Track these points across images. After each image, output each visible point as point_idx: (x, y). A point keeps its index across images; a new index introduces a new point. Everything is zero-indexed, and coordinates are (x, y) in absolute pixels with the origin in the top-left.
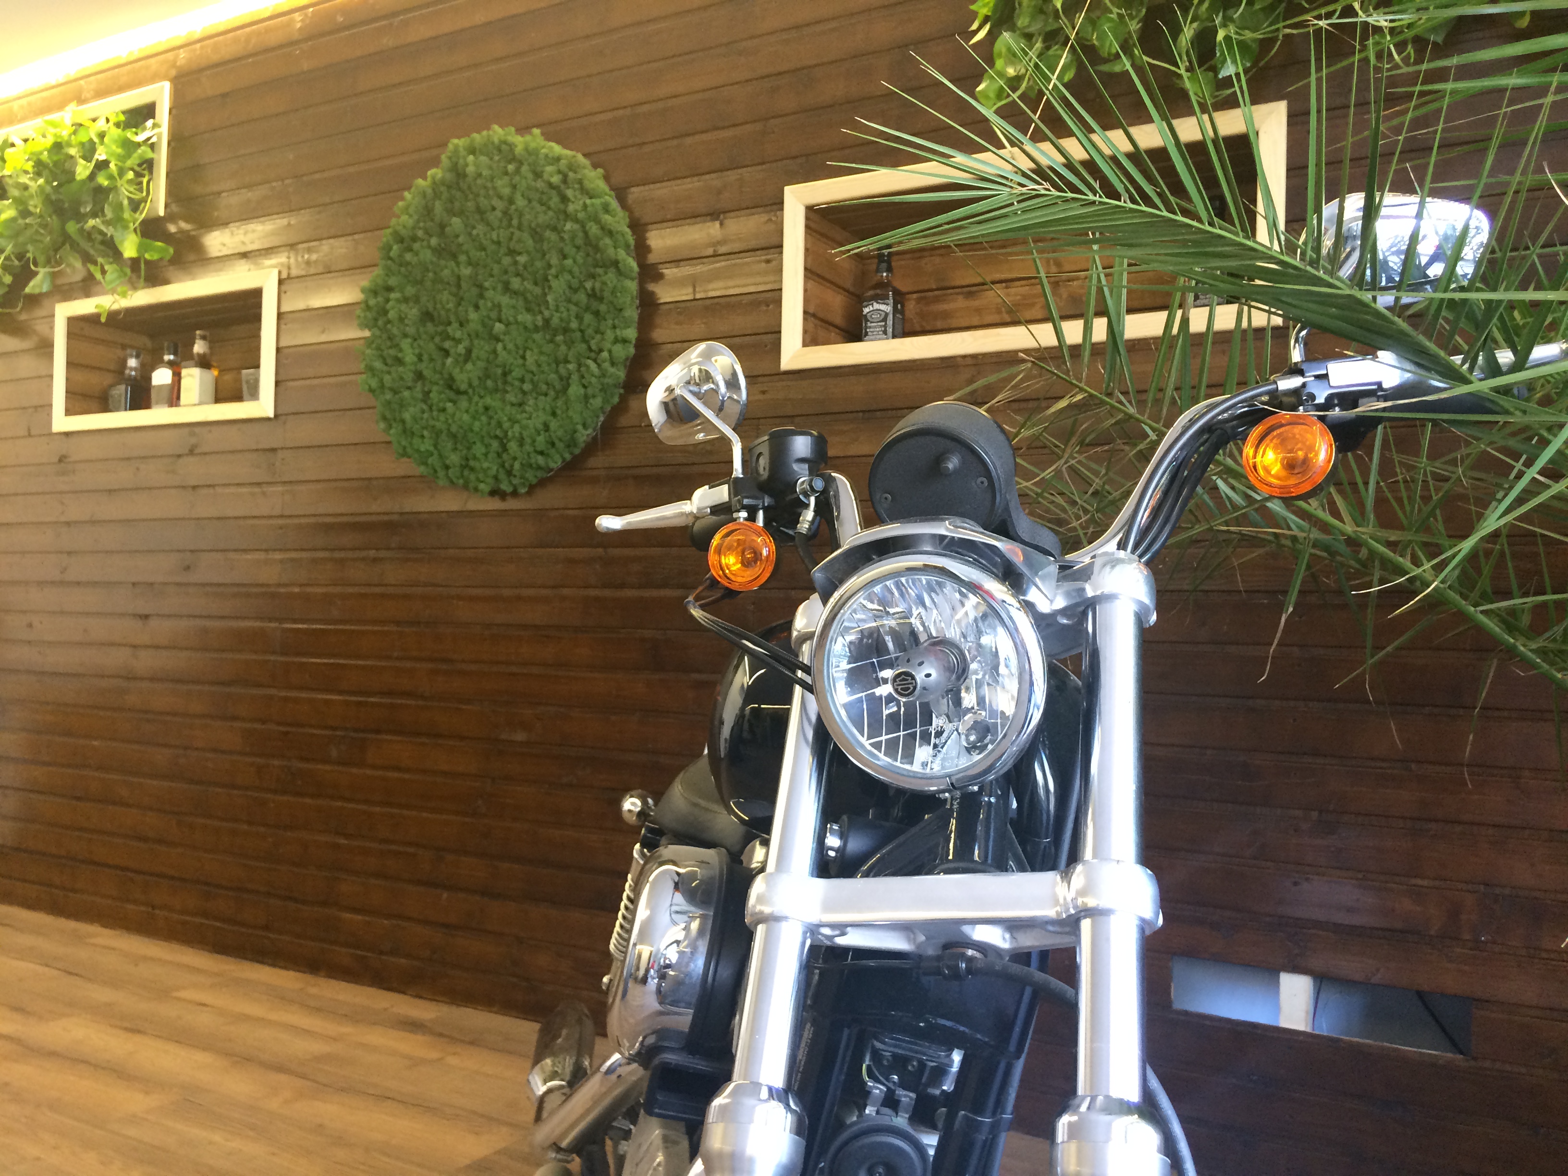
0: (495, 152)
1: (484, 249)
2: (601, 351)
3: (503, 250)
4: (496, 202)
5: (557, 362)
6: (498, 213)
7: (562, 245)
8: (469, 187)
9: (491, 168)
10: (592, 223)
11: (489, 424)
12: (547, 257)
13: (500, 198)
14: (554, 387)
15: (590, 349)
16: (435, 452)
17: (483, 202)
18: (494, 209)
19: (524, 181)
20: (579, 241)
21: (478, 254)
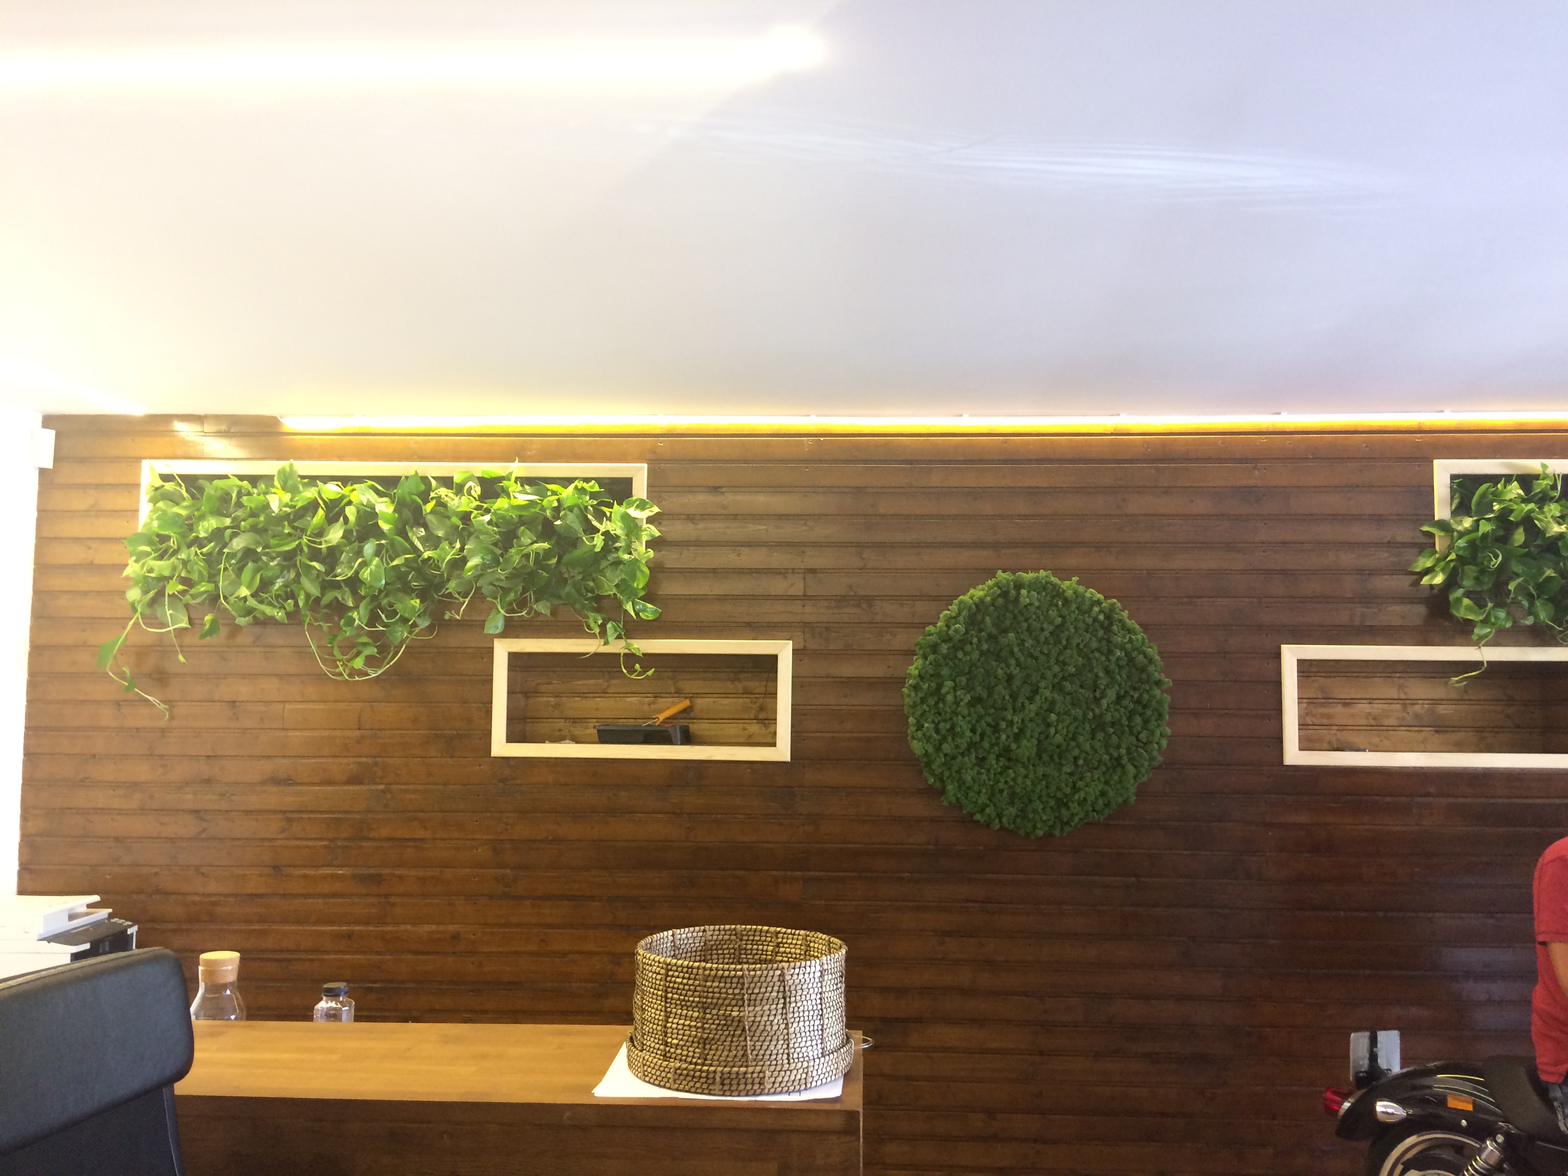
0: (1042, 589)
1: (1036, 659)
2: (1149, 742)
3: (1053, 661)
4: (1045, 625)
5: (1107, 746)
6: (1047, 634)
7: (1107, 663)
8: (1021, 612)
9: (1039, 600)
10: (1136, 652)
11: (1047, 787)
12: (1095, 670)
13: (1051, 623)
14: (1105, 764)
15: (1138, 740)
16: (991, 804)
17: (1036, 625)
18: (1042, 630)
19: (1073, 615)
20: (1124, 663)
21: (1029, 660)
